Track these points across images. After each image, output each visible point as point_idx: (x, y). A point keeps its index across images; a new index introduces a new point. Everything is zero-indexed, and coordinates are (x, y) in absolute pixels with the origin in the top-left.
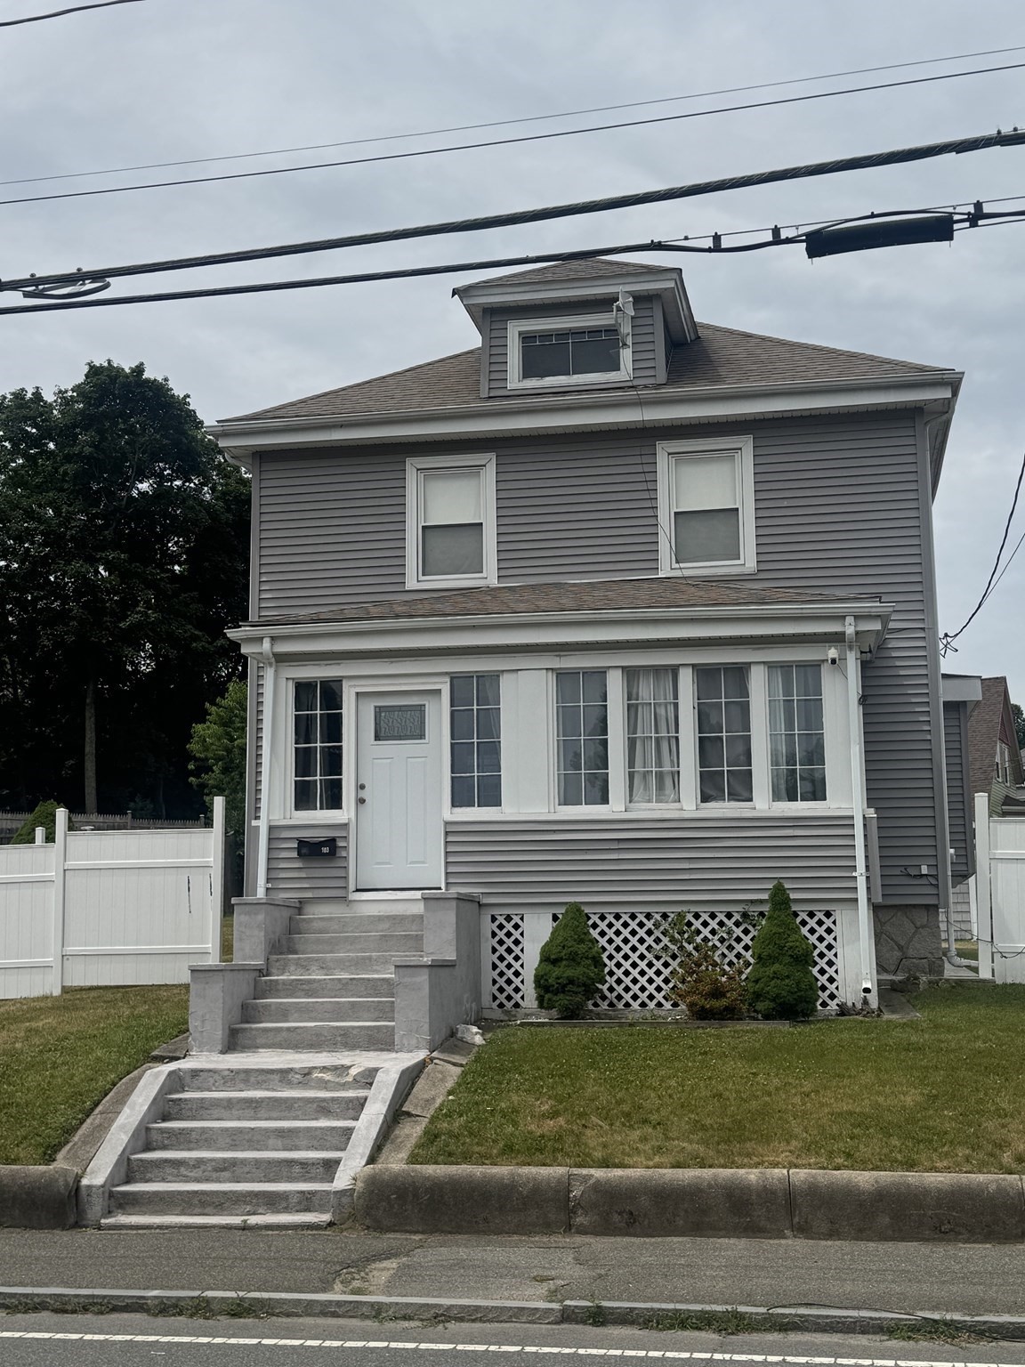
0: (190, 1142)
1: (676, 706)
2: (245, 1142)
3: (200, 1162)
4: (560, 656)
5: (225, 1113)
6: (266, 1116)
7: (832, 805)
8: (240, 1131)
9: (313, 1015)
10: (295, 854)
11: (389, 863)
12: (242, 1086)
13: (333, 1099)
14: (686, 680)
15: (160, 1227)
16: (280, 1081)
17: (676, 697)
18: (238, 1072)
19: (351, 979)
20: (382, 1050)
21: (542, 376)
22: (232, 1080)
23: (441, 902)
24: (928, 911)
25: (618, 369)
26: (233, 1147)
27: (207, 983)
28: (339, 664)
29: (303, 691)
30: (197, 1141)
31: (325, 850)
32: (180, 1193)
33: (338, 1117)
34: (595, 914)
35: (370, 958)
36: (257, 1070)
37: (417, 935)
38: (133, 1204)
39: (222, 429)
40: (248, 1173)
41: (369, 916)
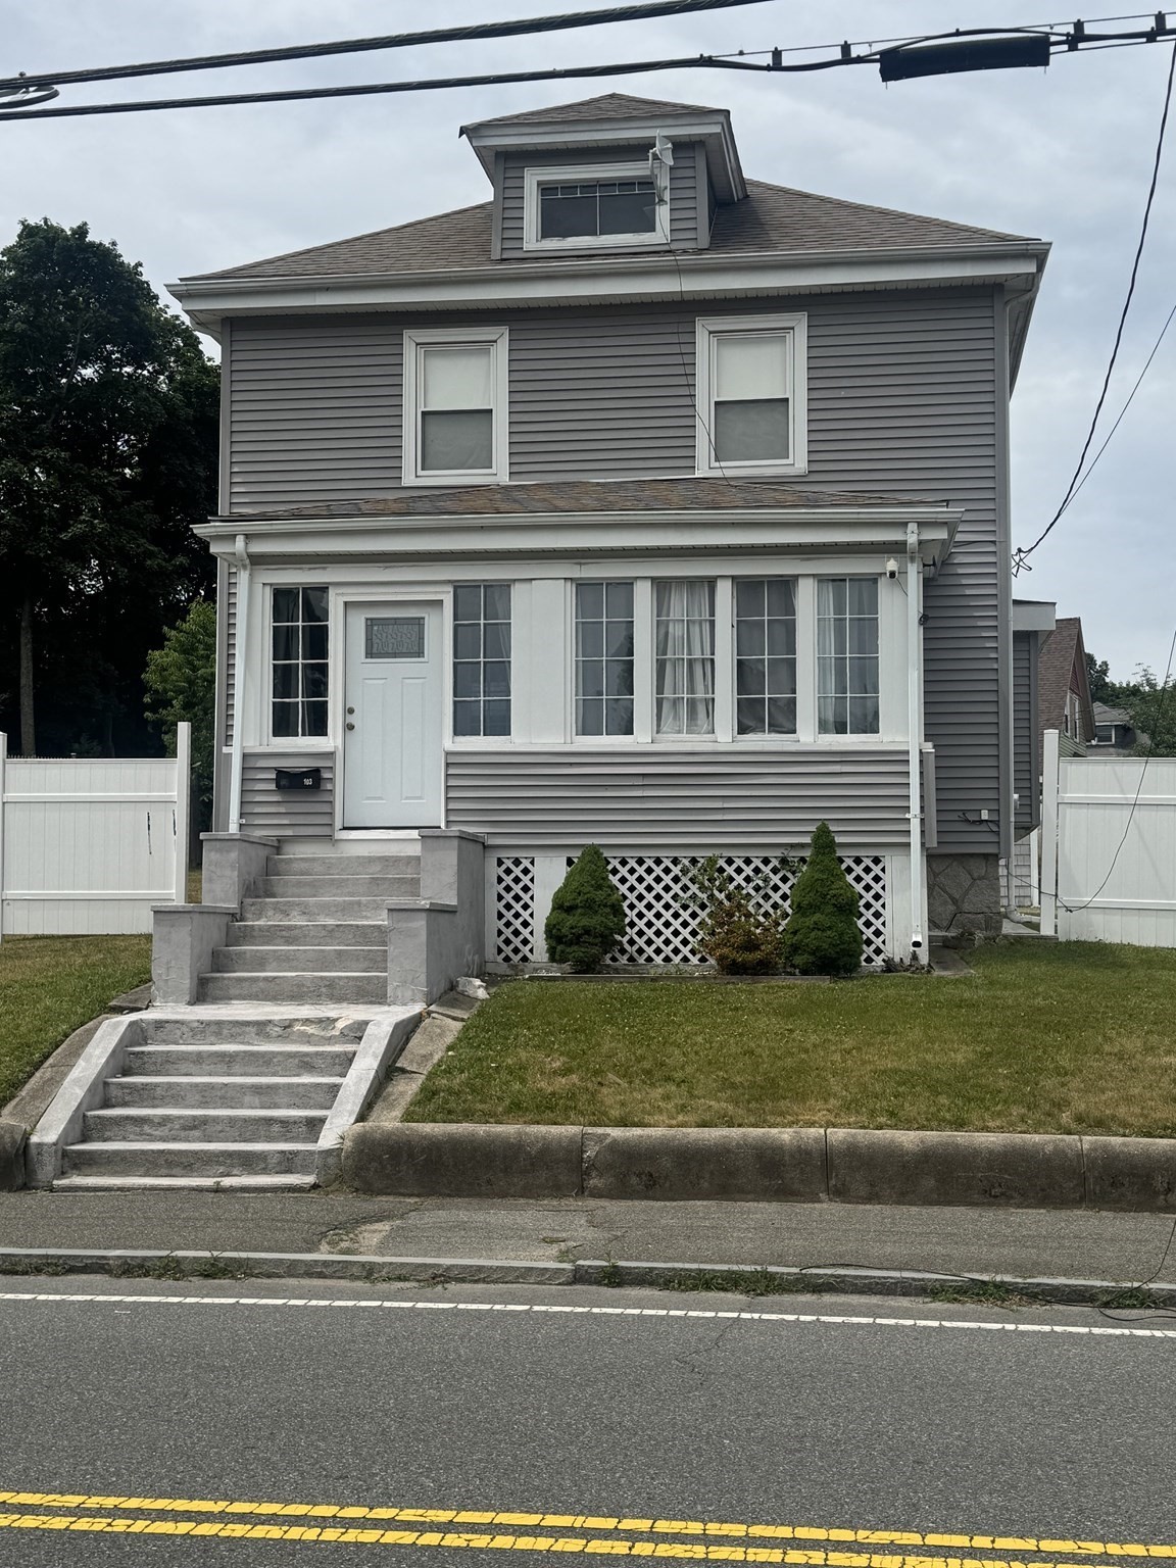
0: (154, 1098)
1: (712, 623)
2: (217, 1099)
3: (166, 1120)
4: (580, 564)
5: (193, 1068)
6: (241, 1071)
7: (884, 739)
8: (211, 1087)
9: (295, 963)
10: (273, 786)
11: (380, 798)
12: (213, 1038)
13: (317, 1054)
14: (725, 593)
15: (121, 1189)
16: (257, 1034)
17: (712, 614)
18: (209, 1024)
19: (337, 926)
20: (371, 1003)
21: (565, 235)
22: (202, 1032)
23: (442, 841)
24: (987, 860)
25: (653, 229)
26: (204, 1104)
27: (173, 926)
28: (324, 568)
29: (283, 599)
30: (163, 1098)
31: (308, 782)
32: (143, 1152)
33: (322, 1073)
34: (615, 858)
35: (359, 903)
36: (230, 1022)
37: (412, 879)
38: (90, 1165)
39: (185, 288)
40: (220, 1132)
41: (358, 857)
